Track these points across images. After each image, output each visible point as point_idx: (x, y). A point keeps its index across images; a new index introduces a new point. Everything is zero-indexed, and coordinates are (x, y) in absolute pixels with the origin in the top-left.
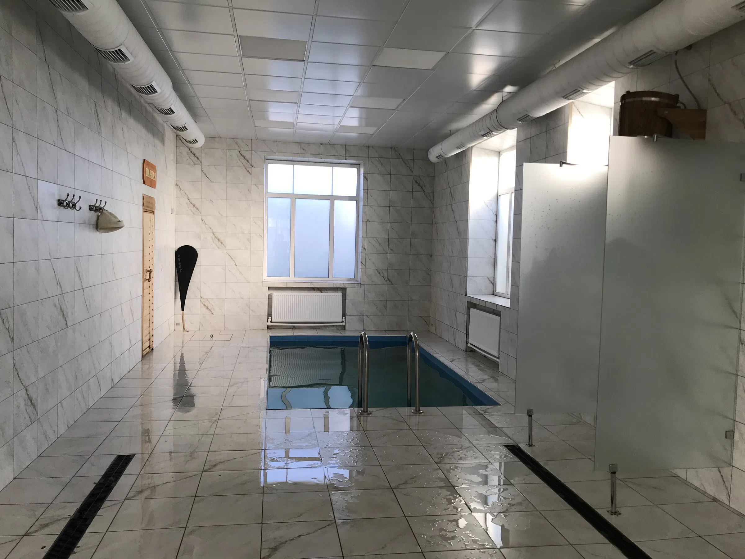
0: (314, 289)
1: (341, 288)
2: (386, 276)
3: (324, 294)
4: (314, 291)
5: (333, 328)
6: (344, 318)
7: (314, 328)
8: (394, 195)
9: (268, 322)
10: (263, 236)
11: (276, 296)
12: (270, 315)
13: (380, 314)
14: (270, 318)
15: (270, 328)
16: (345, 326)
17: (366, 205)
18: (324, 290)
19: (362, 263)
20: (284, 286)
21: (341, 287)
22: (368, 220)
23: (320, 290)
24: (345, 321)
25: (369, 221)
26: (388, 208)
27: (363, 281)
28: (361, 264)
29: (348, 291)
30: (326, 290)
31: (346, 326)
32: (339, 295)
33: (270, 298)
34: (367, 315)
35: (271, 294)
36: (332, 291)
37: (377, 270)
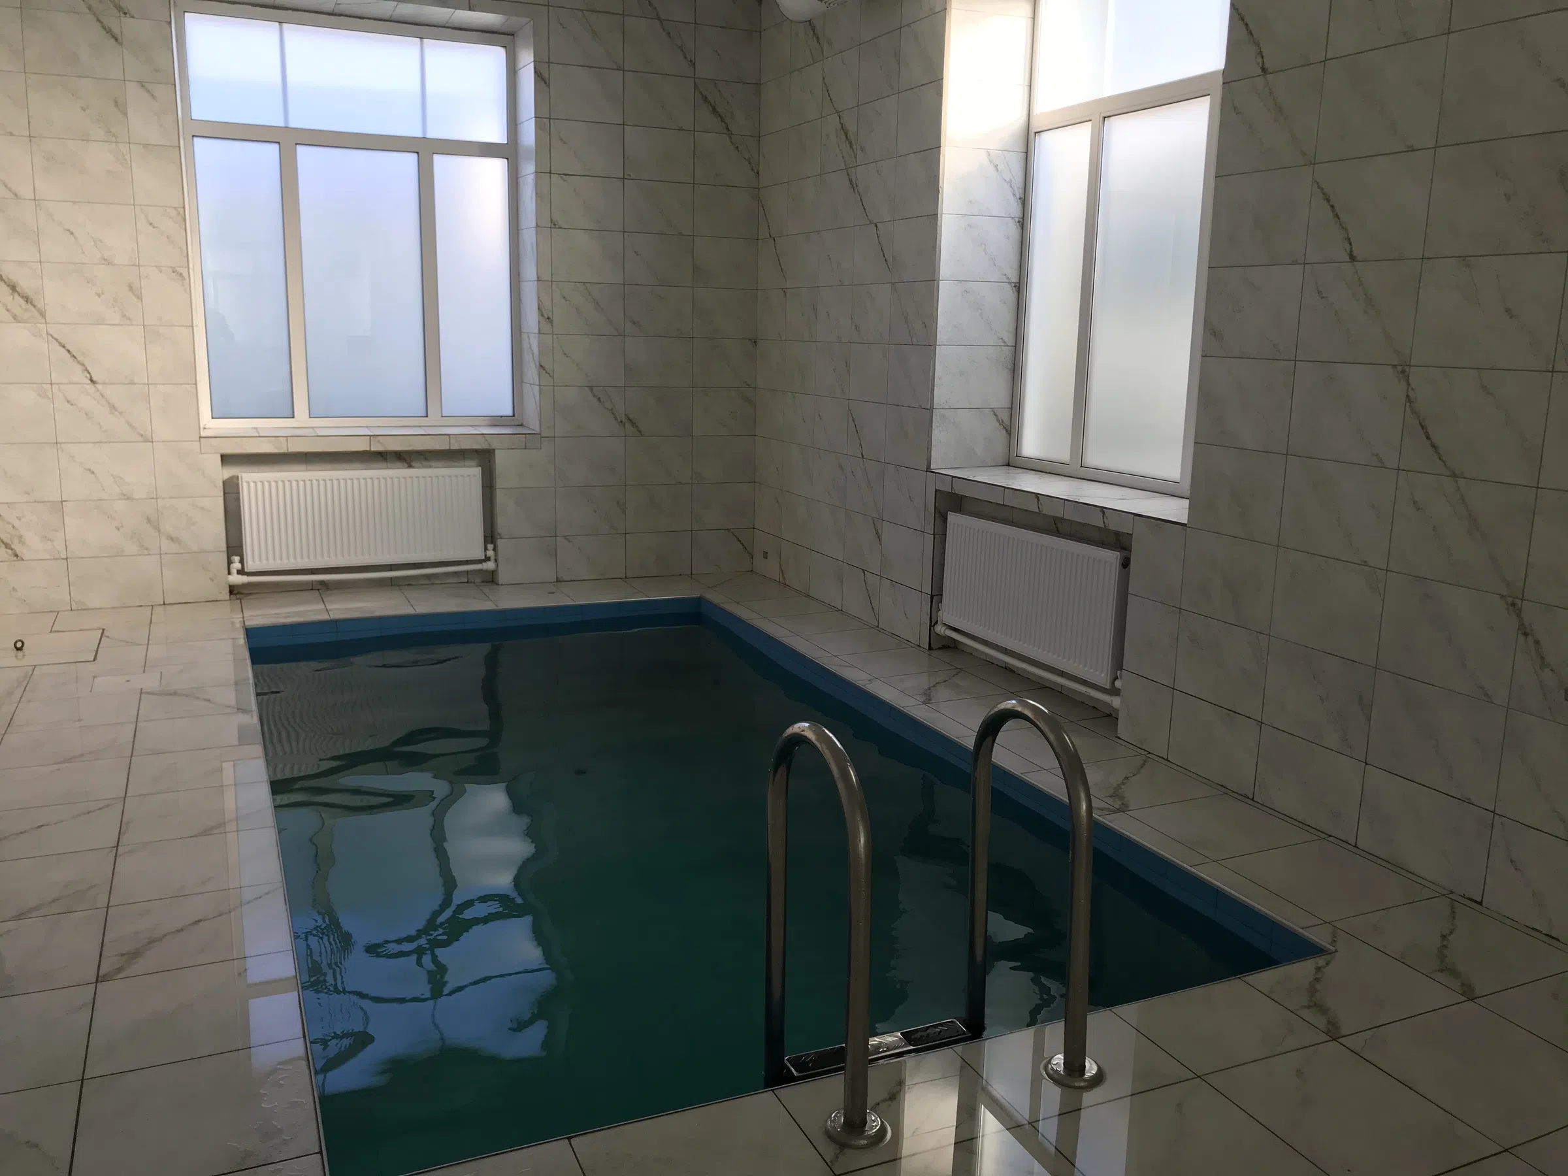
0: (382, 457)
1: (476, 451)
2: (621, 408)
3: (419, 473)
4: (384, 465)
5: (455, 580)
6: (490, 546)
7: (393, 583)
8: (638, 142)
9: (229, 574)
10: (187, 277)
11: (252, 485)
12: (235, 549)
13: (605, 529)
14: (236, 559)
15: (240, 594)
16: (493, 573)
17: (546, 171)
18: (417, 460)
19: (541, 366)
20: (276, 451)
21: (478, 447)
22: (554, 224)
23: (403, 458)
24: (496, 555)
25: (560, 228)
26: (619, 184)
27: (549, 427)
28: (539, 371)
29: (500, 458)
30: (426, 459)
31: (499, 571)
32: (471, 474)
33: (231, 492)
34: (566, 533)
35: (233, 477)
36: (443, 463)
37: (591, 390)
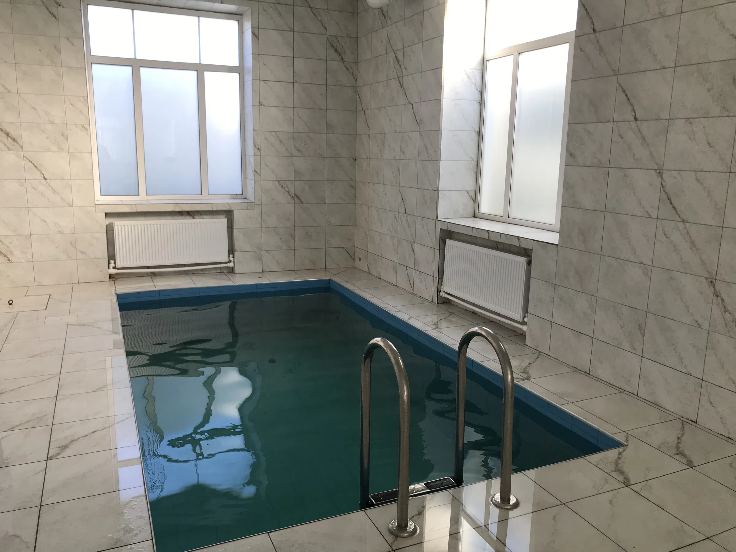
0: (181, 214)
1: (225, 211)
2: (292, 190)
3: (198, 221)
4: (182, 217)
5: (215, 272)
6: (231, 256)
7: (185, 273)
8: (300, 64)
9: (109, 268)
10: (89, 130)
11: (120, 227)
12: (111, 256)
13: (285, 247)
14: (112, 262)
15: (114, 278)
16: (233, 268)
17: (257, 79)
18: (197, 215)
19: (255, 171)
20: (131, 211)
21: (226, 209)
22: (261, 104)
23: (190, 214)
24: (234, 259)
25: (264, 106)
26: (291, 85)
27: (259, 200)
28: (254, 173)
29: (236, 214)
30: (201, 215)
31: (236, 267)
32: (222, 221)
33: (110, 230)
34: (267, 249)
35: (111, 223)
36: (209, 216)
37: (278, 181)
